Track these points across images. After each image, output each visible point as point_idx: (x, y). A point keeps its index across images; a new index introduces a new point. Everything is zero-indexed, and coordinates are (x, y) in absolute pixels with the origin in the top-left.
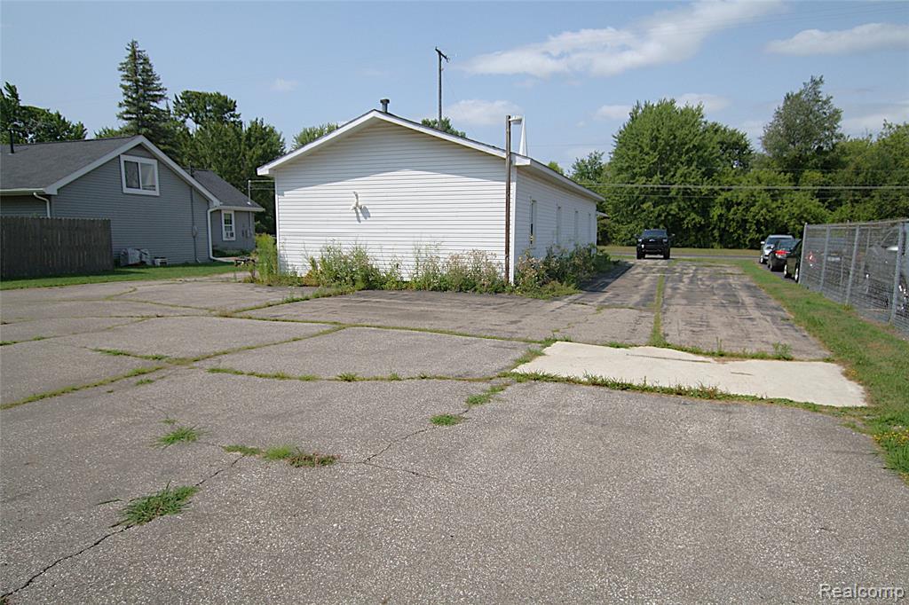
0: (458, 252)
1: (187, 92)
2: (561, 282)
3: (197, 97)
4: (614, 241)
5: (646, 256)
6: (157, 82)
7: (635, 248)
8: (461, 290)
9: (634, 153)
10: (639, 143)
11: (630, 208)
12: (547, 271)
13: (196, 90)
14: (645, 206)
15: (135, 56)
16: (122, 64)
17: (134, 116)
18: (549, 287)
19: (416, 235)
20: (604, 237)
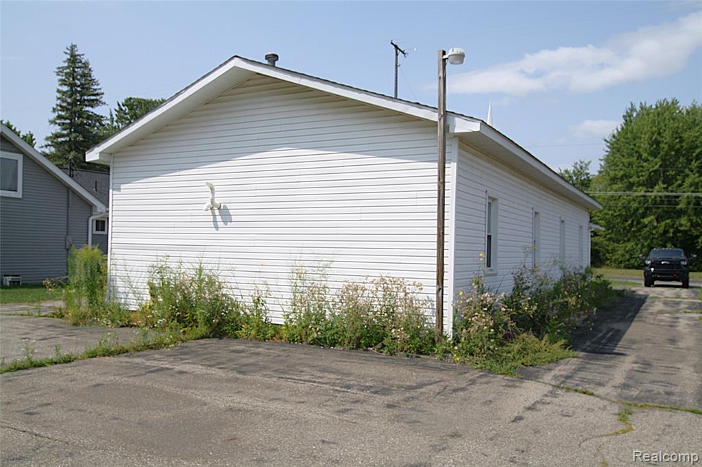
0: (357, 279)
1: (131, 99)
2: (539, 335)
3: (139, 103)
4: (608, 262)
5: (656, 283)
6: (95, 87)
7: (642, 272)
8: (358, 346)
9: (630, 160)
10: (636, 149)
11: (627, 224)
12: (512, 317)
13: (139, 97)
14: (646, 221)
15: (74, 59)
16: (59, 68)
17: (68, 121)
18: (516, 347)
19: (293, 250)
20: (598, 258)
